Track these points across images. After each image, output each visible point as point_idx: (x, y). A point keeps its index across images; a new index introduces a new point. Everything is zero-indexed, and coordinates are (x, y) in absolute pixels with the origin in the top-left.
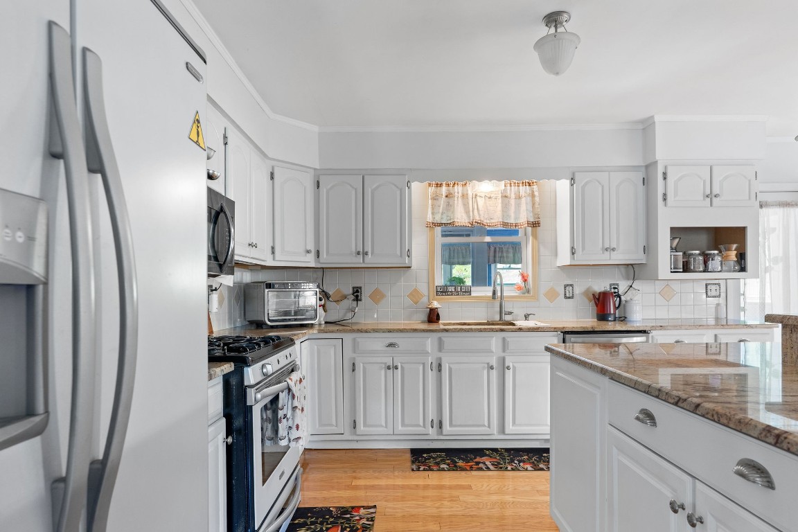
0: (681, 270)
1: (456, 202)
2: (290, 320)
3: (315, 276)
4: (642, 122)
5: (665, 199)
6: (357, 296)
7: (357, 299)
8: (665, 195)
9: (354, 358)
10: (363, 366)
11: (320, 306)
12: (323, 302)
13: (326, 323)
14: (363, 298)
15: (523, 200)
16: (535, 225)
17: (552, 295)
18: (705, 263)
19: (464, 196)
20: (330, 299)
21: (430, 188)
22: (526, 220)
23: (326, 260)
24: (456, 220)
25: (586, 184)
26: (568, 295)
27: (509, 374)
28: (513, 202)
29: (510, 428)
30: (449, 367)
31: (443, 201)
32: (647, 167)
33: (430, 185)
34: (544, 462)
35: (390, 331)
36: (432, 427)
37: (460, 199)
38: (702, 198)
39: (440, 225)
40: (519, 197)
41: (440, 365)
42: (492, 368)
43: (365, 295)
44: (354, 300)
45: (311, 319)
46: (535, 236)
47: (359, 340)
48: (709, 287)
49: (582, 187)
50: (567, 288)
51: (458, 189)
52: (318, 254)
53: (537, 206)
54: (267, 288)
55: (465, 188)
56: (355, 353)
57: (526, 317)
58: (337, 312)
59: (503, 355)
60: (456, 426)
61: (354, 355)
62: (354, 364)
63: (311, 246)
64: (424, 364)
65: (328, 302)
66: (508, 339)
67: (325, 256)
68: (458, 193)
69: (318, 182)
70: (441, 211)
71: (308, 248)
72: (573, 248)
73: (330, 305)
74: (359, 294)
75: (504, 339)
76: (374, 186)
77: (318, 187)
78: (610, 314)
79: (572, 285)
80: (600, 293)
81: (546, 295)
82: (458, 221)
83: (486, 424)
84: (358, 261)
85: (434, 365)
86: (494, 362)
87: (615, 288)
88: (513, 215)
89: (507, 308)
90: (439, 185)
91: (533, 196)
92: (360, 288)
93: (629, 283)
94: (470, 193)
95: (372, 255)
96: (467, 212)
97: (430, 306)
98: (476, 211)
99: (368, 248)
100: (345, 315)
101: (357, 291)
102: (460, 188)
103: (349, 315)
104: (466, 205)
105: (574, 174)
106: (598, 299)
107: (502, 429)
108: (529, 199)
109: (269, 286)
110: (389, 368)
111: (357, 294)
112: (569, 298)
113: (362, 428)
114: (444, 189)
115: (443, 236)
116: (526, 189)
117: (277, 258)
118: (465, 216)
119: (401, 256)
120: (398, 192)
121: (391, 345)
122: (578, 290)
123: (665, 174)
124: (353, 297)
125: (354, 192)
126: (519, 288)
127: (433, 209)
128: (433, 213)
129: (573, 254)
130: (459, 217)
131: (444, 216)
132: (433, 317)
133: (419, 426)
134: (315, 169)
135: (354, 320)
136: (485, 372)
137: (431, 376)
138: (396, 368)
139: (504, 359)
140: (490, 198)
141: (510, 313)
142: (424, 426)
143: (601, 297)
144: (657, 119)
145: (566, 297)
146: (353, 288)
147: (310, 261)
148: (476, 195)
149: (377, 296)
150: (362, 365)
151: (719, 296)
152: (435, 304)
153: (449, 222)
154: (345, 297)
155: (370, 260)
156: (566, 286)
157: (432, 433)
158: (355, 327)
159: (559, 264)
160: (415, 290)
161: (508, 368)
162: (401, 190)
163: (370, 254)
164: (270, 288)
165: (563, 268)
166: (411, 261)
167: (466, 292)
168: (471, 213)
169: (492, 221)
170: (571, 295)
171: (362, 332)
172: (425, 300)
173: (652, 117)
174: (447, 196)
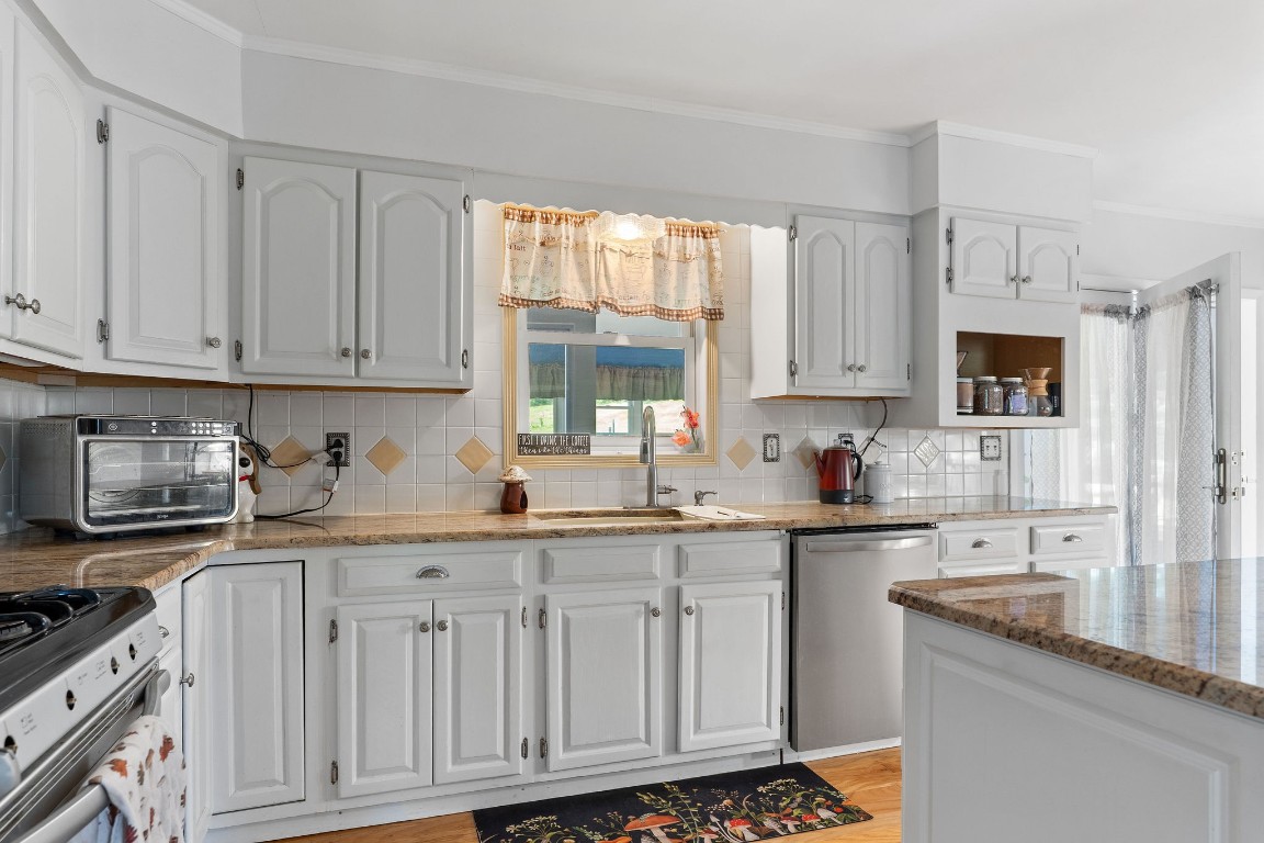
0: (971, 411)
1: (563, 257)
2: (153, 517)
3: (230, 406)
4: (911, 133)
5: (949, 280)
6: (337, 456)
7: (338, 461)
8: (949, 270)
9: (335, 609)
10: (359, 627)
11: (241, 479)
12: (250, 470)
13: (258, 518)
14: (352, 460)
15: (693, 265)
16: (714, 315)
17: (741, 455)
18: (1006, 397)
19: (580, 247)
20: (270, 462)
21: (508, 223)
22: (699, 304)
23: (257, 365)
24: (563, 295)
25: (816, 239)
26: (769, 456)
27: (688, 623)
28: (673, 266)
29: (690, 739)
30: (563, 615)
31: (534, 253)
32: (913, 219)
33: (507, 215)
34: (768, 811)
35: (427, 539)
36: (525, 756)
37: (571, 254)
38: (1003, 282)
39: (527, 303)
40: (684, 260)
41: (542, 613)
42: (655, 613)
43: (357, 451)
44: (329, 464)
45: (218, 513)
46: (712, 336)
47: (346, 563)
48: (986, 442)
49: (809, 246)
50: (769, 441)
51: (567, 231)
52: (238, 352)
53: (717, 278)
54: (82, 432)
55: (581, 229)
56: (337, 595)
57: (698, 498)
58: (285, 492)
59: (675, 582)
60: (578, 748)
61: (336, 601)
62: (334, 625)
63: (219, 328)
64: (507, 614)
65: (262, 469)
66: (687, 549)
67: (257, 356)
68: (568, 238)
69: (240, 175)
70: (530, 274)
71: (212, 335)
72: (791, 362)
73: (267, 475)
74: (342, 450)
75: (678, 548)
76: (386, 199)
77: (240, 185)
78: (846, 491)
79: (776, 436)
80: (826, 452)
81: (730, 454)
82: (568, 297)
83: (642, 735)
84: (343, 375)
85: (530, 614)
86: (658, 601)
87: (846, 442)
88: (672, 294)
89: (662, 479)
90: (527, 218)
91: (711, 259)
92: (346, 436)
93: (870, 433)
94: (591, 240)
95: (378, 358)
96: (585, 280)
97: (508, 478)
98: (602, 279)
99: (370, 342)
100: (306, 501)
101: (338, 444)
102: (572, 229)
103: (317, 500)
104: (582, 266)
105: (794, 218)
106: (824, 461)
107: (674, 745)
108: (704, 263)
109: (90, 426)
110: (423, 627)
111: (337, 451)
112: (773, 460)
113: (354, 779)
114: (537, 229)
115: (530, 328)
116: (698, 244)
117: (116, 352)
118: (580, 289)
119: (448, 364)
120: (443, 219)
121: (428, 573)
122: (787, 446)
123: (950, 232)
124: (326, 457)
125: (334, 207)
126: (682, 441)
127: (513, 268)
128: (513, 278)
129: (792, 374)
130: (569, 289)
131: (538, 286)
132: (512, 500)
133: (496, 757)
134: (232, 139)
135: (329, 511)
136: (642, 621)
137: (524, 638)
138: (442, 627)
139: (678, 592)
140: (630, 255)
141: (668, 491)
142: (507, 757)
143: (829, 457)
144: (942, 128)
145: (766, 459)
146: (329, 436)
147: (217, 367)
148: (603, 247)
149: (385, 455)
150: (354, 624)
151: (999, 458)
152: (519, 474)
153: (547, 298)
154: (308, 457)
155: (373, 371)
156: (766, 437)
157: (524, 768)
158: (336, 532)
159: (754, 395)
160: (473, 441)
161: (689, 611)
162: (449, 214)
163: (373, 355)
164: (93, 431)
165: (763, 403)
166: (470, 378)
167: (579, 447)
168: (593, 282)
169: (634, 302)
170: (775, 455)
171: (355, 543)
172: (494, 463)
173: (934, 123)
174: (543, 244)
